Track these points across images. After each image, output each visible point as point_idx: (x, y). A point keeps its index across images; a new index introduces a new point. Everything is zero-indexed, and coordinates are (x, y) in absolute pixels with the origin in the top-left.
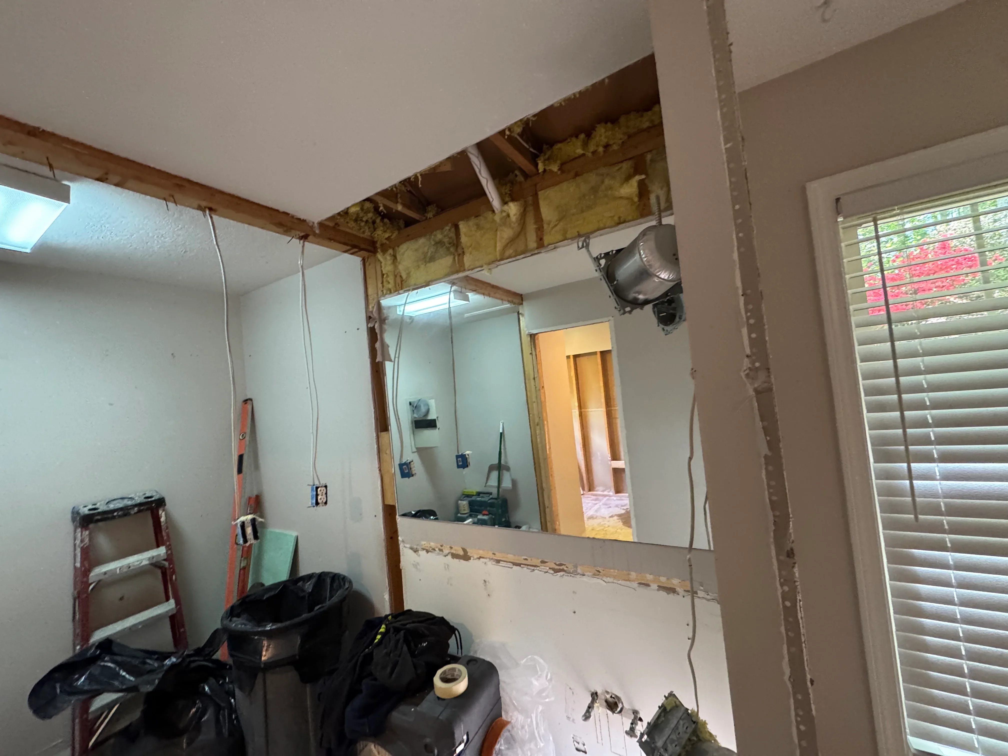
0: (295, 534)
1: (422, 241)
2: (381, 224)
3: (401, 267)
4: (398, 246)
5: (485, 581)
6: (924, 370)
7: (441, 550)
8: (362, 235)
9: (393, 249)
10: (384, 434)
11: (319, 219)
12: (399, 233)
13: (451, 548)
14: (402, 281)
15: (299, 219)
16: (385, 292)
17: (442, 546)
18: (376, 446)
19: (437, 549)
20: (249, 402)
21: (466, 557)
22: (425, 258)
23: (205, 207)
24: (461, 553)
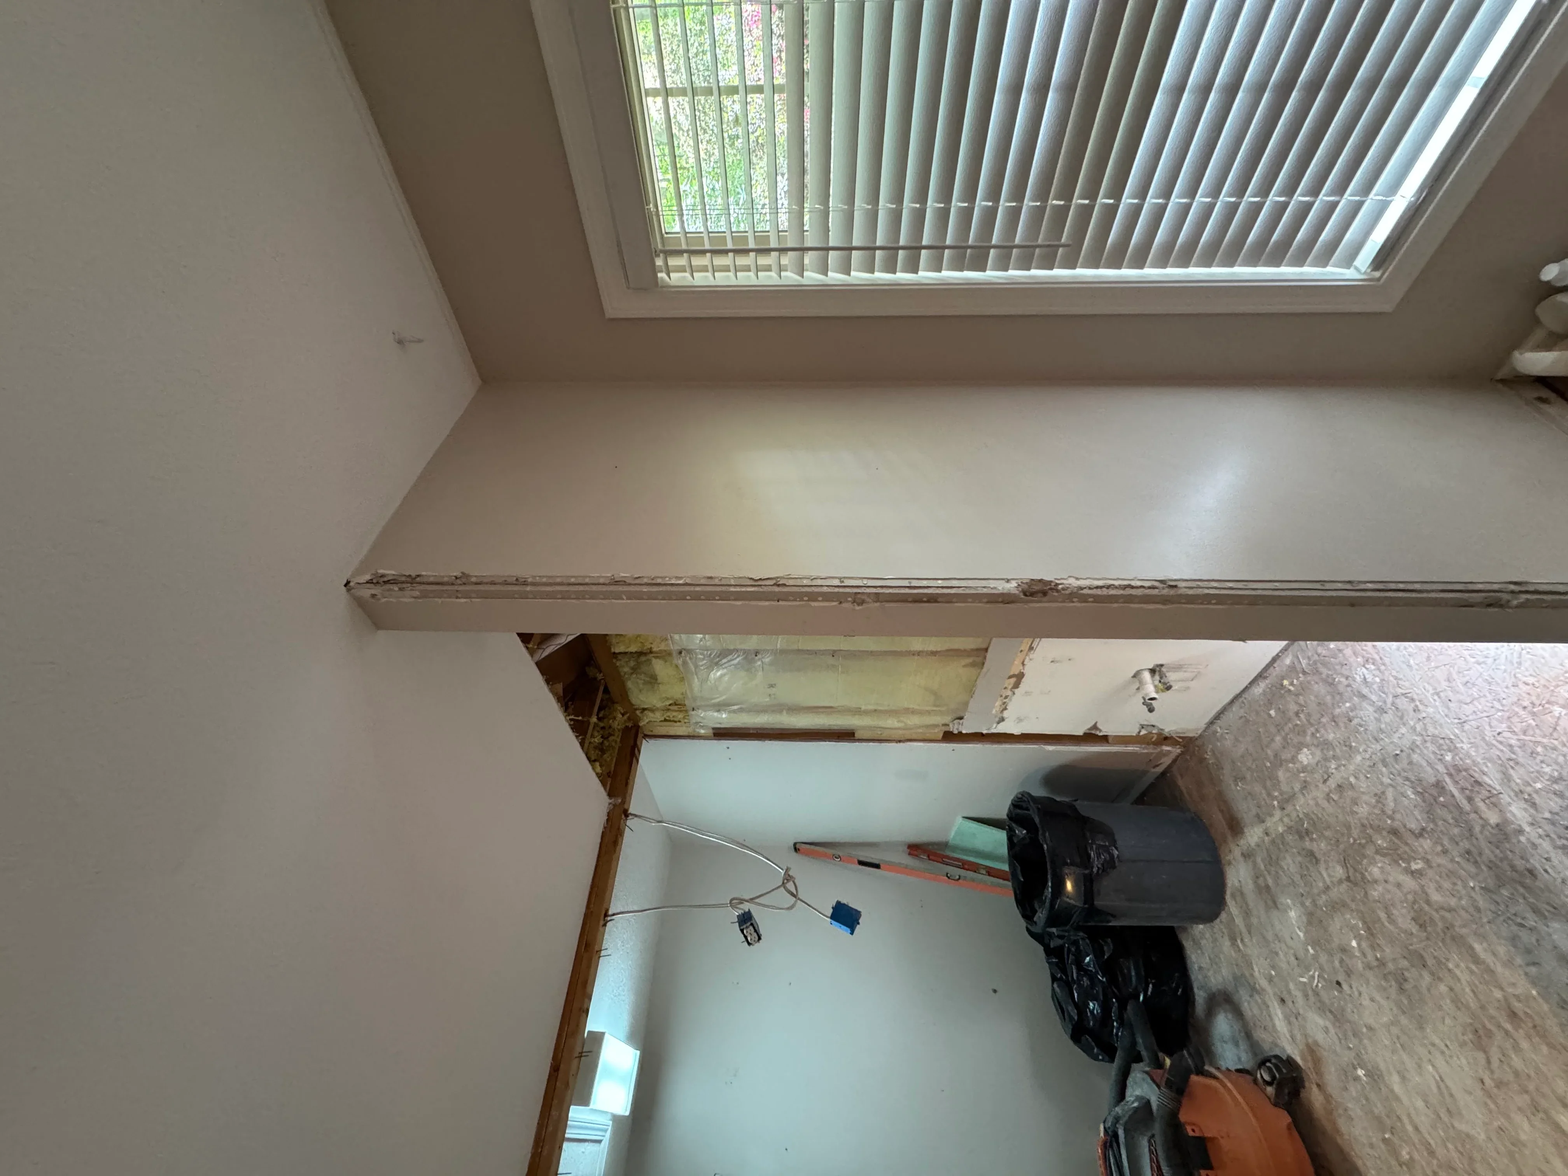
0: (959, 820)
1: (629, 684)
2: (605, 720)
3: (659, 705)
4: (633, 705)
5: (1052, 662)
6: (873, 206)
7: (1006, 697)
8: (619, 744)
9: (636, 709)
10: (857, 736)
11: (607, 798)
12: (617, 703)
13: (1005, 688)
14: (676, 704)
15: (607, 820)
16: (686, 721)
17: (1001, 696)
18: (871, 744)
19: (1005, 701)
20: (797, 846)
21: (1020, 677)
22: (651, 683)
23: (604, 920)
24: (1013, 680)
